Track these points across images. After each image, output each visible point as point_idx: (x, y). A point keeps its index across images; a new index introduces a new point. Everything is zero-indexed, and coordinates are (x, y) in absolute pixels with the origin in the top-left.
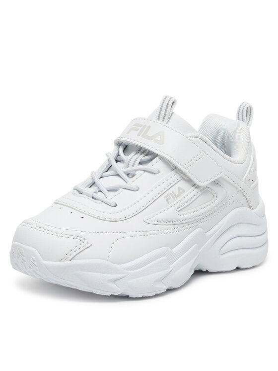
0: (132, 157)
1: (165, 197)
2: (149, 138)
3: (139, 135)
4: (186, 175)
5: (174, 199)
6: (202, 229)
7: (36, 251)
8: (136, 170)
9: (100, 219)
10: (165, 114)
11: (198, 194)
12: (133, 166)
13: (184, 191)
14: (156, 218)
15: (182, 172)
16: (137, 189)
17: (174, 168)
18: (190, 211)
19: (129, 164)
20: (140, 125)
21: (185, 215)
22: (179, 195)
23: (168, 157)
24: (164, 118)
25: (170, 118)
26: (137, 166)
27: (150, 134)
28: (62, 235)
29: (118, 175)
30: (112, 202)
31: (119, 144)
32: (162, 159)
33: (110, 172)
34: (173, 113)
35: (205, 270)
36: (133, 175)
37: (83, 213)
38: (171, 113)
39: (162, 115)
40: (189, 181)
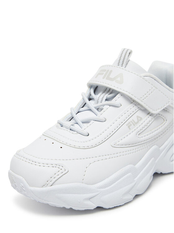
0: (100, 95)
1: (127, 125)
2: (112, 80)
3: (104, 78)
4: (142, 106)
5: (134, 125)
6: (157, 146)
7: (24, 179)
8: (104, 105)
9: (75, 148)
10: (123, 62)
11: (153, 120)
12: (101, 102)
13: (141, 119)
14: (121, 142)
15: (139, 104)
16: (105, 120)
17: (132, 101)
18: (147, 133)
19: (98, 101)
20: (105, 70)
21: (144, 137)
22: (138, 122)
23: (127, 93)
24: (122, 65)
25: (127, 64)
26: (104, 102)
27: (112, 76)
28: (44, 165)
29: (90, 110)
30: (85, 132)
31: (91, 86)
32: (123, 95)
33: (85, 108)
34: (129, 60)
35: (160, 173)
36: (102, 109)
37: (62, 143)
38: (128, 60)
39: (121, 62)
40: (145, 110)
